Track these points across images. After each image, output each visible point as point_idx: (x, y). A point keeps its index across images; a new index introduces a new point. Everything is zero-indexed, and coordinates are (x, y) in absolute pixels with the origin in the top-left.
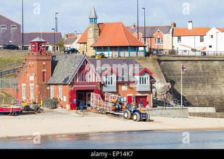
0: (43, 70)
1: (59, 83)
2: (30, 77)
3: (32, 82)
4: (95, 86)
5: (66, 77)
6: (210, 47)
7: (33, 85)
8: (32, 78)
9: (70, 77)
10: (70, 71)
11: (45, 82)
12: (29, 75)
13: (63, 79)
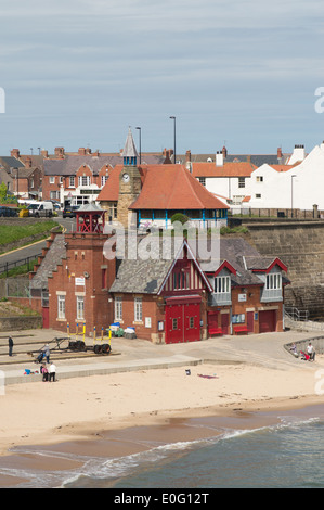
0: (103, 267)
1: (136, 291)
2: (76, 279)
3: (80, 289)
4: (198, 296)
5: (149, 280)
6: (259, 196)
7: (83, 294)
8: (80, 281)
9: (160, 281)
10: (156, 268)
11: (106, 289)
12: (73, 274)
13: (144, 285)
